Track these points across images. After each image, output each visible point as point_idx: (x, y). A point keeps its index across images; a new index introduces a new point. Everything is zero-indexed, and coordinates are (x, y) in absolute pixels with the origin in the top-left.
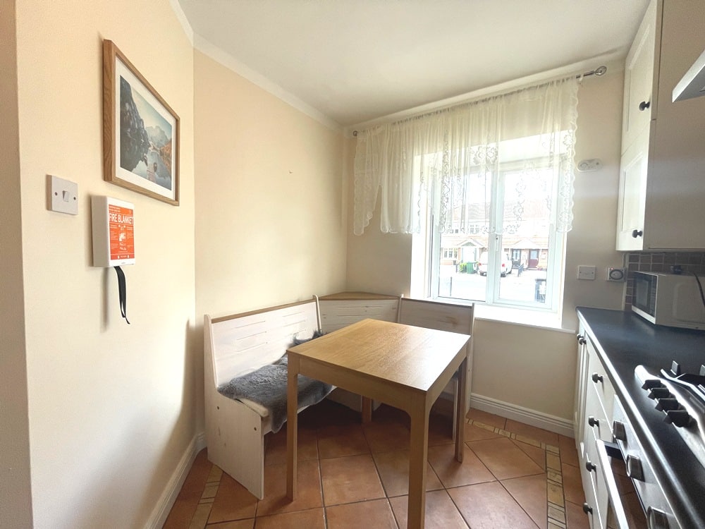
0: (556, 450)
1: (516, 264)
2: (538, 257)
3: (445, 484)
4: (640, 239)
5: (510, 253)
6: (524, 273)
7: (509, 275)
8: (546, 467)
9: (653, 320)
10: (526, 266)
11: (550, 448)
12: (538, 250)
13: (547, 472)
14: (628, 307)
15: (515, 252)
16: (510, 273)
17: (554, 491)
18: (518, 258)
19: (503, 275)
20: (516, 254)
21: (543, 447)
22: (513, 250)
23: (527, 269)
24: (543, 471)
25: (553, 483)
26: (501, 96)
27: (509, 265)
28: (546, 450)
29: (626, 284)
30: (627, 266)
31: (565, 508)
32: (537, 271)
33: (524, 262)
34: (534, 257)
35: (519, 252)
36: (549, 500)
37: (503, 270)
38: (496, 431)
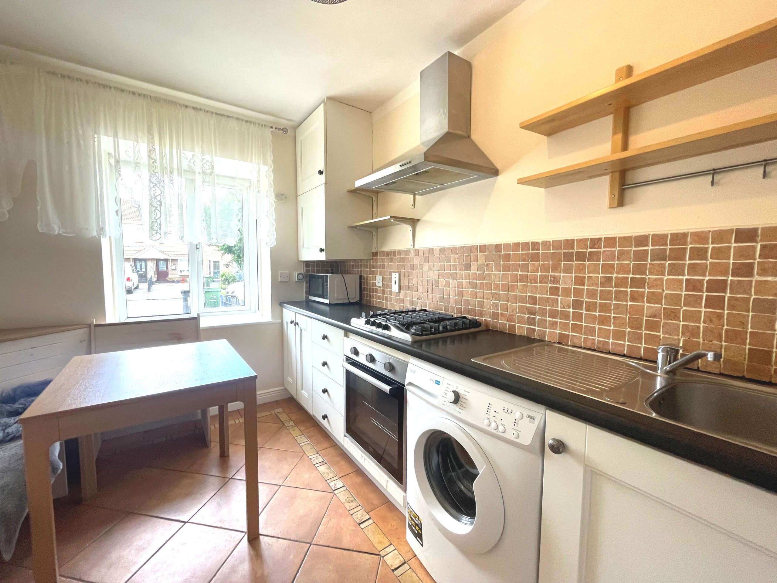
0: (280, 410)
1: (143, 277)
2: (167, 268)
3: (228, 476)
4: (324, 253)
5: (132, 263)
6: (154, 287)
7: (137, 291)
8: (282, 422)
9: (327, 301)
10: (154, 279)
11: (276, 411)
12: (166, 260)
13: (284, 424)
14: (307, 298)
15: (138, 263)
16: (137, 288)
17: (294, 430)
18: (144, 270)
19: (129, 292)
20: (141, 265)
21: (273, 412)
22: (135, 260)
23: (156, 282)
24: (282, 425)
25: (291, 427)
26: (212, 113)
27: (135, 278)
28: (275, 413)
29: (305, 283)
30: (305, 271)
31: (303, 434)
32: (168, 284)
33: (151, 274)
34: (162, 267)
35: (143, 264)
36: (294, 436)
37: (129, 284)
38: (237, 421)
